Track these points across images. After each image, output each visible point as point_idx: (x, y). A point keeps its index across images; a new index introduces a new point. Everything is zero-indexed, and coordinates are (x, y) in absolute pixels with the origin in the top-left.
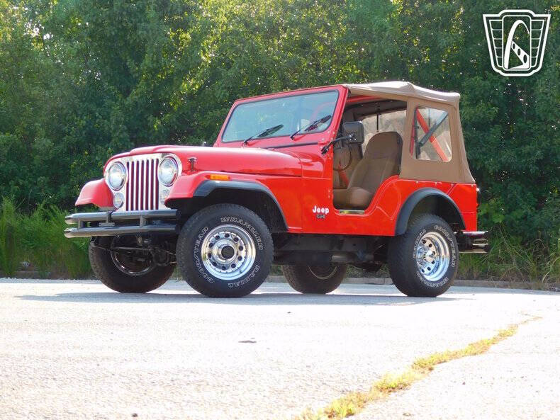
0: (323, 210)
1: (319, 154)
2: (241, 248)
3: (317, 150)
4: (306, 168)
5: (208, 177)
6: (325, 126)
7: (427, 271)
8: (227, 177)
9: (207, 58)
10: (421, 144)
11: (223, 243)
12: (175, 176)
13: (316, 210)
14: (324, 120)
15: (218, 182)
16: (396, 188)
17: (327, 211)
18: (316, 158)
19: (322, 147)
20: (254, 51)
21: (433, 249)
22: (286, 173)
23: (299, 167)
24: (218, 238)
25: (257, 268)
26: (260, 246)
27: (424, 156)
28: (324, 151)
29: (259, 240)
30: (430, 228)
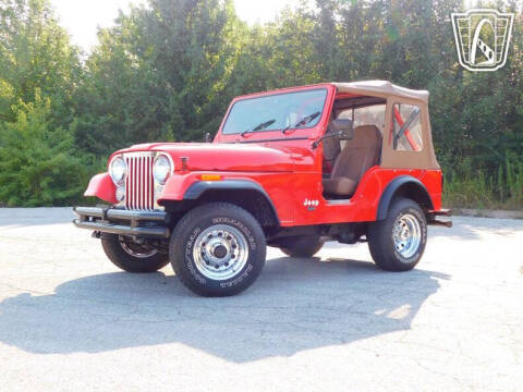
0: (313, 203)
1: (310, 148)
2: (234, 246)
3: (308, 145)
4: (297, 162)
5: (199, 177)
6: (314, 121)
7: (401, 248)
8: (218, 177)
9: (229, 70)
10: (398, 137)
11: (216, 241)
12: (168, 175)
13: (307, 203)
14: (313, 117)
15: (209, 183)
16: (377, 177)
17: (317, 203)
18: (306, 153)
19: (312, 142)
20: (256, 65)
21: (406, 228)
22: (278, 169)
23: (291, 162)
24: (211, 237)
25: (250, 267)
26: (253, 246)
27: (400, 147)
28: (314, 146)
29: (252, 240)
30: (406, 212)
